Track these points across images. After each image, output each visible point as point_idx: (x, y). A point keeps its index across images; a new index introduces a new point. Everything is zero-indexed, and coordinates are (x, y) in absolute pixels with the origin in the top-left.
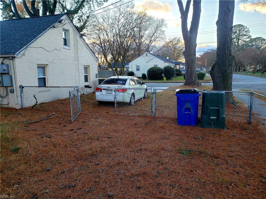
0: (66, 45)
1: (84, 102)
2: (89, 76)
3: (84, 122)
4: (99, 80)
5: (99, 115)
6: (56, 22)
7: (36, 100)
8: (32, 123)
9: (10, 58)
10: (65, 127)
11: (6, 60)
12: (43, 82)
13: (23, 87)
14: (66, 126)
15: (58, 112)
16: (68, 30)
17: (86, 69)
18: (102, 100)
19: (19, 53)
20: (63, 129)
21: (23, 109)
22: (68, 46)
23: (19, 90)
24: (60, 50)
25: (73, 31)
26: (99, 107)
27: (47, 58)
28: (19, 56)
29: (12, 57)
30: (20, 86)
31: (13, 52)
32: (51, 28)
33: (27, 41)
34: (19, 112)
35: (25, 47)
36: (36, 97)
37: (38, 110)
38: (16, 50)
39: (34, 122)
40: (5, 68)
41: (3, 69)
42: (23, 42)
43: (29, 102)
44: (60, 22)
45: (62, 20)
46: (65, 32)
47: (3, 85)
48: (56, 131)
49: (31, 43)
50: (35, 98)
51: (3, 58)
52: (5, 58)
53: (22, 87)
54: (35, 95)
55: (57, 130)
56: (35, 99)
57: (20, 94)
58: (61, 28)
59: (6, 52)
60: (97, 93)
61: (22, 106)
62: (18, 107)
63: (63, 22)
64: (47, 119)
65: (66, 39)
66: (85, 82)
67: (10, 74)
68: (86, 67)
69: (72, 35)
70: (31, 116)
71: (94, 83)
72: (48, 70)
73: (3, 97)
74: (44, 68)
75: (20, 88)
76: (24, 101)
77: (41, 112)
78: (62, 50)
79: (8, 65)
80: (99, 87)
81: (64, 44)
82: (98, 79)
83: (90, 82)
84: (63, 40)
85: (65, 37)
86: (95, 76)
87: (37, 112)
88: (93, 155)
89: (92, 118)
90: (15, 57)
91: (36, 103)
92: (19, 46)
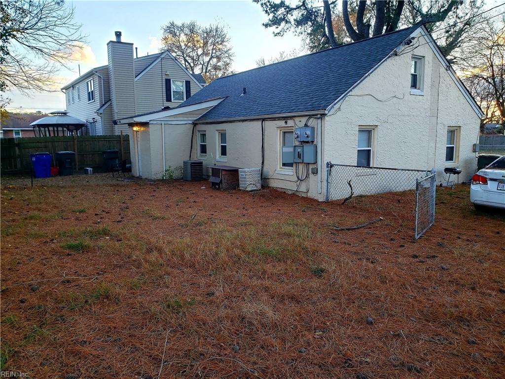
0: (416, 88)
1: (441, 203)
2: (456, 149)
3: (440, 245)
4: (480, 156)
5: (475, 235)
6: (400, 44)
7: (352, 189)
8: (343, 230)
9: (319, 116)
10: (403, 248)
11: (312, 119)
12: (365, 158)
13: (332, 166)
14: (403, 246)
15: (388, 215)
16: (424, 57)
17: (453, 134)
18: (485, 203)
19: (333, 107)
20: (397, 250)
21: (329, 203)
22: (419, 89)
23: (325, 169)
24: (402, 97)
25: (433, 58)
26: (475, 217)
27: (377, 113)
28: (332, 111)
29: (321, 115)
30: (328, 164)
31: (324, 106)
32: (389, 57)
33: (346, 85)
34: (322, 208)
35: (343, 95)
36: (351, 184)
37: (354, 207)
38: (327, 102)
39: (347, 229)
40: (308, 133)
41: (306, 134)
42: (341, 88)
43: (339, 193)
44: (409, 43)
45: (413, 38)
46: (415, 62)
47: (303, 161)
48: (385, 253)
49: (353, 88)
50: (351, 186)
51: (308, 117)
52: (310, 116)
53: (330, 166)
54: (350, 181)
55: (386, 251)
56: (350, 189)
57: (326, 177)
58: (410, 55)
59: (314, 106)
60: (475, 188)
61: (327, 198)
62: (321, 199)
63: (414, 41)
64: (369, 226)
65: (416, 75)
66: (446, 160)
67: (315, 143)
68: (452, 129)
69: (431, 65)
70: (342, 216)
71: (468, 162)
72: (377, 136)
73: (301, 180)
74: (369, 132)
75: (328, 167)
76: (332, 190)
77: (358, 212)
78: (407, 97)
79: (313, 128)
80: (481, 174)
81: (412, 86)
82: (477, 155)
83: (458, 161)
84: (410, 78)
85: (415, 72)
86: (470, 148)
87: (352, 210)
88: (460, 319)
89: (460, 238)
90: (326, 114)
91: (351, 196)
92: (333, 95)
